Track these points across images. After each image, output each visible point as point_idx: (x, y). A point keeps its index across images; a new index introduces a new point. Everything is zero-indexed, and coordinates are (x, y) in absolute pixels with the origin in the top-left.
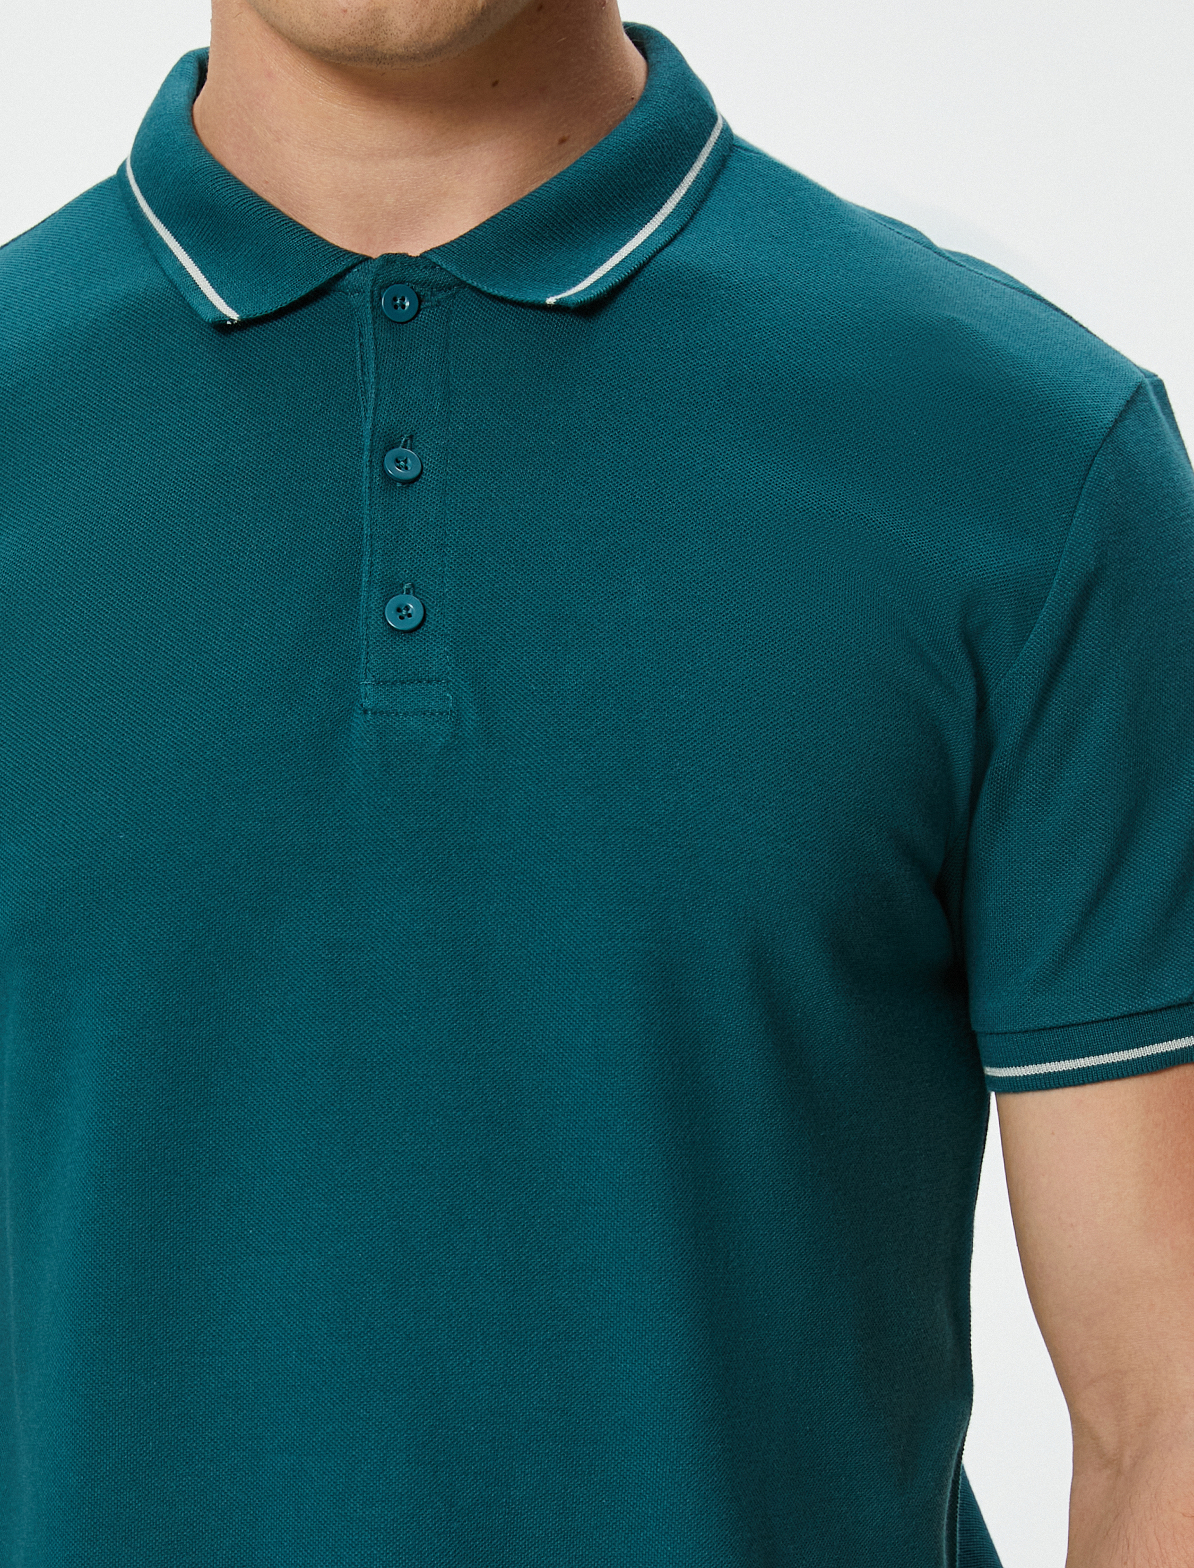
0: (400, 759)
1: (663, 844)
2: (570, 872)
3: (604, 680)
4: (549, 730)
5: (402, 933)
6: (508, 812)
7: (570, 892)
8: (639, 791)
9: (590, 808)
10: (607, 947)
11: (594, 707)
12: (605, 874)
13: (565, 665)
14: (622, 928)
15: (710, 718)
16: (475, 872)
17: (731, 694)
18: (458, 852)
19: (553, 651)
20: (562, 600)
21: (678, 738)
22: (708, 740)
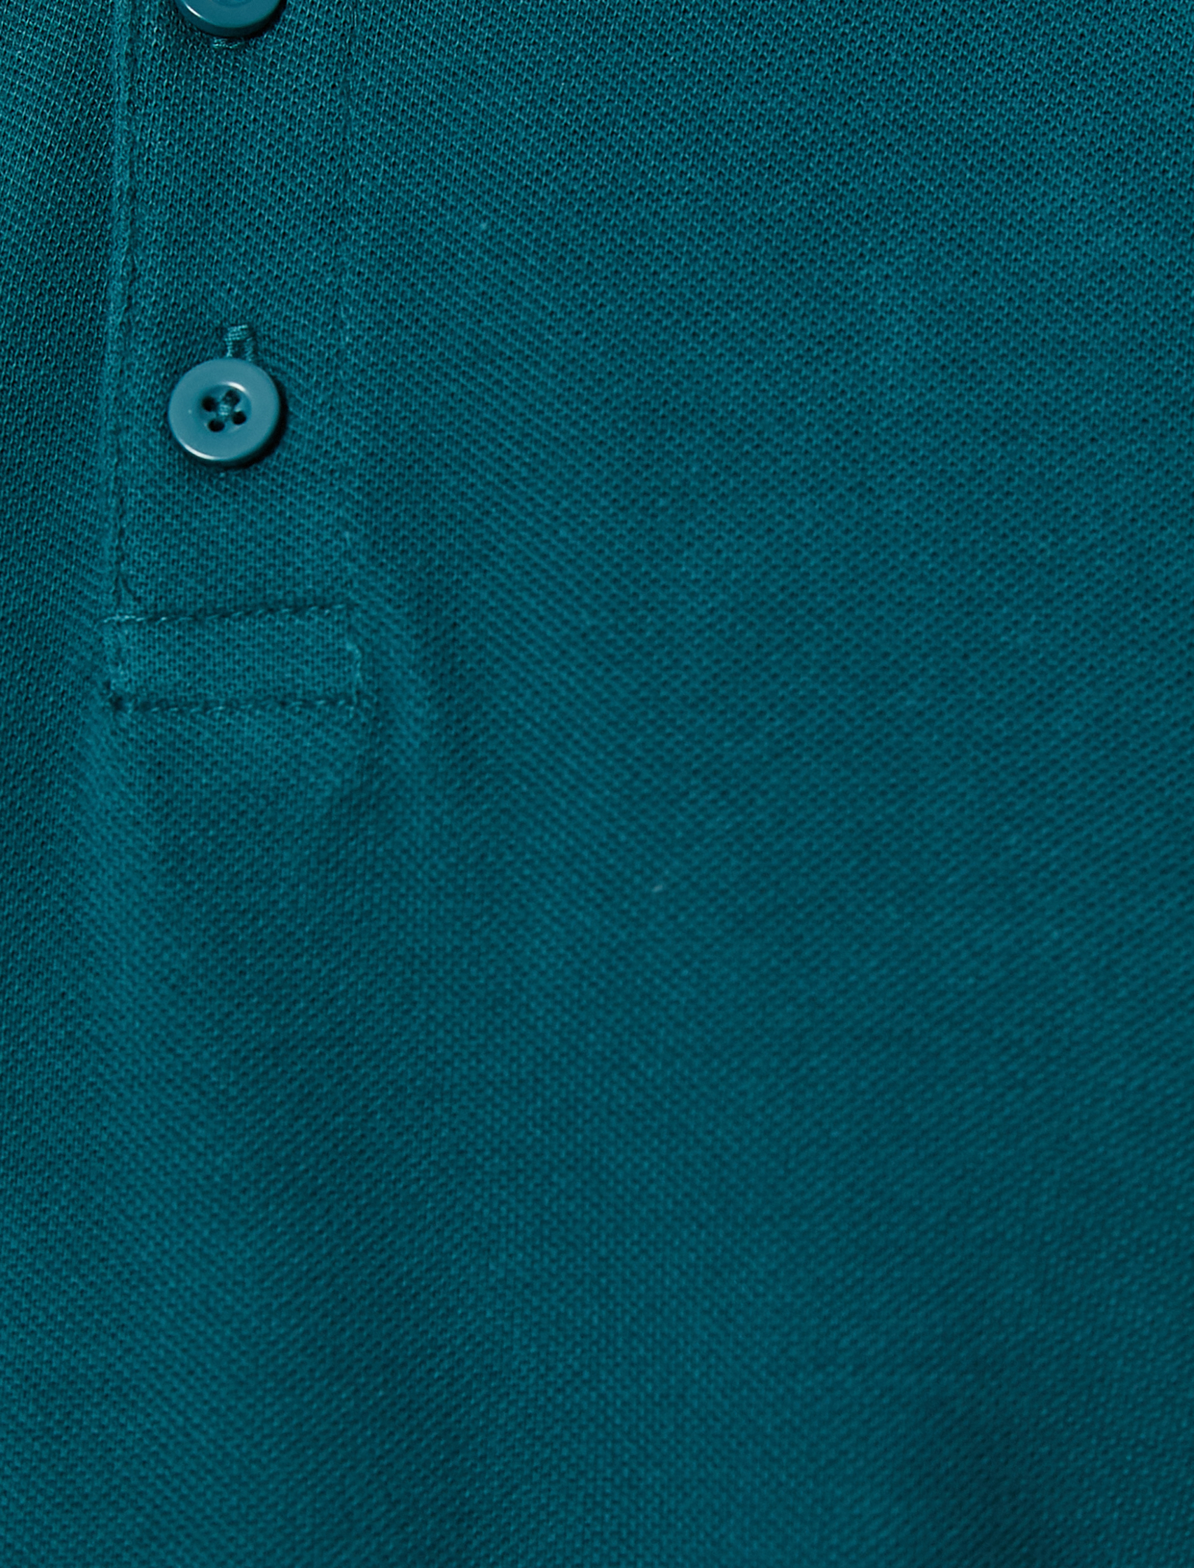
0: (213, 838)
1: (973, 1078)
2: (699, 1166)
3: (793, 595)
4: (631, 745)
5: (235, 1347)
6: (521, 989)
7: (701, 1226)
8: (900, 922)
9: (753, 977)
10: (811, 1389)
11: (764, 676)
12: (802, 1172)
13: (679, 552)
14: (855, 1334)
15: (1110, 699)
16: (443, 1163)
17: (1171, 624)
18: (390, 1105)
19: (644, 509)
20: (672, 362)
21: (1014, 762)
22: (1103, 765)
